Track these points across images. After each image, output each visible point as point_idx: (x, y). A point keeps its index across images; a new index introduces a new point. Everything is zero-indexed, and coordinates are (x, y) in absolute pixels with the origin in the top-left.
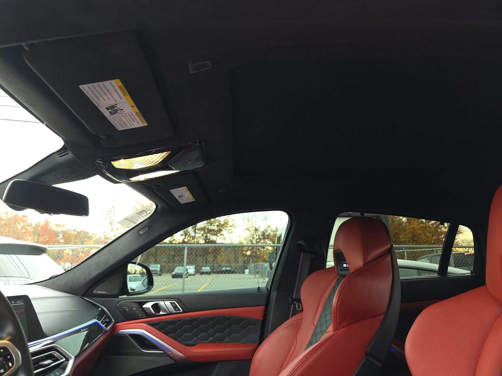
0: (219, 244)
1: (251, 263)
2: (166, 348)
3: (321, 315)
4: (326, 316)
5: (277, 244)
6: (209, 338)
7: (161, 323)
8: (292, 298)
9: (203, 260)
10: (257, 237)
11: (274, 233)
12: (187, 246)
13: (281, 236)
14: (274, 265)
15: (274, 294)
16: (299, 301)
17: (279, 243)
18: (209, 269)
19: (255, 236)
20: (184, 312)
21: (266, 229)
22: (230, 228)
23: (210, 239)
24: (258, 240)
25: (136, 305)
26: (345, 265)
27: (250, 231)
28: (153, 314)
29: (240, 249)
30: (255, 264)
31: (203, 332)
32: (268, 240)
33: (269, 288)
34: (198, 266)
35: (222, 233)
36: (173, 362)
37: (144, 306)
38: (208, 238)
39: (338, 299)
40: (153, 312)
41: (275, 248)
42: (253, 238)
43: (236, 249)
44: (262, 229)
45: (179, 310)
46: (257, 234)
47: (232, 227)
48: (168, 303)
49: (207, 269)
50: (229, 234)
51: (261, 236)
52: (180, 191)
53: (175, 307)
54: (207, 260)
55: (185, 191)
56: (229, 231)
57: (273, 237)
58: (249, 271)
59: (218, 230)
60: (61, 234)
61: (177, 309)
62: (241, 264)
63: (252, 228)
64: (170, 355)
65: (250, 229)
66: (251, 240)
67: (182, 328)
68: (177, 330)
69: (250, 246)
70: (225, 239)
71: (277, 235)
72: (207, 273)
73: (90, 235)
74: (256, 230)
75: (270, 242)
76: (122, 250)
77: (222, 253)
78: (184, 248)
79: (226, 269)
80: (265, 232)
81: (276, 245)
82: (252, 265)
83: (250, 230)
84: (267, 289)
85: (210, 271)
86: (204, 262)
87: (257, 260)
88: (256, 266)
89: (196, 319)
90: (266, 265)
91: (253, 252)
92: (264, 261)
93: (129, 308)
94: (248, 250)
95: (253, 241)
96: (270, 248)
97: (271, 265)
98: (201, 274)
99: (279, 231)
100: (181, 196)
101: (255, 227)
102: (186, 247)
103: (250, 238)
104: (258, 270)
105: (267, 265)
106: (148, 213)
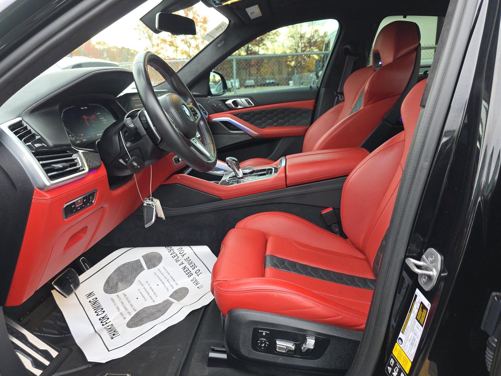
0: (262, 55)
1: (295, 74)
2: (246, 130)
3: (358, 100)
4: (360, 101)
5: (325, 51)
6: (274, 123)
7: (239, 114)
8: (336, 92)
9: (246, 74)
10: (303, 45)
11: (322, 39)
12: (236, 58)
13: (329, 42)
14: (321, 73)
15: (323, 90)
16: (342, 94)
17: (327, 50)
18: (253, 82)
19: (300, 44)
20: (255, 106)
21: (312, 35)
22: (273, 37)
23: (251, 50)
24: (304, 49)
25: (220, 102)
26: (380, 63)
27: (295, 39)
28: (233, 108)
29: (284, 60)
30: (300, 75)
31: (270, 119)
32: (315, 48)
33: (319, 86)
34: (242, 80)
35: (265, 42)
36: (251, 138)
37: (227, 103)
38: (250, 49)
39: (369, 86)
40: (233, 106)
41: (323, 56)
42: (298, 47)
43: (280, 60)
44: (308, 36)
45: (252, 104)
46: (302, 41)
47: (275, 35)
48: (243, 100)
49: (251, 82)
50: (272, 43)
51: (307, 43)
52: (252, 9)
53: (249, 103)
54: (250, 73)
55: (257, 8)
56: (272, 40)
57: (320, 44)
58: (294, 82)
59: (260, 39)
60: (105, 52)
61: (250, 104)
62: (285, 76)
63: (297, 35)
64: (249, 134)
65: (295, 35)
66: (295, 49)
67: (255, 117)
68: (251, 119)
69: (295, 55)
70: (267, 49)
71: (325, 41)
72: (251, 86)
73: (132, 52)
74: (302, 37)
75: (317, 50)
76: (207, 61)
77: (266, 65)
78: (233, 61)
79: (270, 81)
80: (311, 38)
81: (323, 52)
82: (296, 76)
83: (295, 37)
84: (317, 87)
85: (254, 84)
86: (247, 75)
87: (302, 71)
88: (301, 78)
89: (264, 111)
90: (311, 75)
91: (298, 62)
92: (310, 71)
93: (216, 104)
94: (293, 60)
95: (298, 50)
96: (316, 57)
97: (317, 75)
98: (246, 88)
99: (327, 36)
100: (252, 13)
101: (301, 34)
102: (234, 60)
103: (295, 47)
104: (303, 81)
105: (313, 75)
106: (223, 28)
